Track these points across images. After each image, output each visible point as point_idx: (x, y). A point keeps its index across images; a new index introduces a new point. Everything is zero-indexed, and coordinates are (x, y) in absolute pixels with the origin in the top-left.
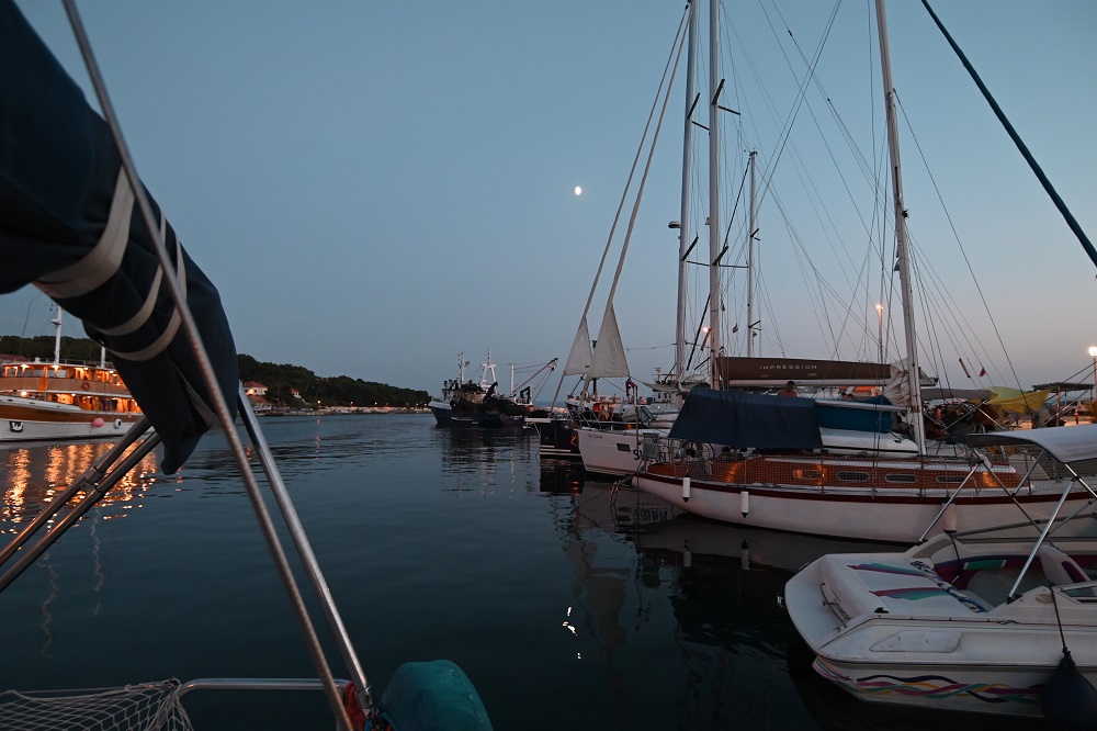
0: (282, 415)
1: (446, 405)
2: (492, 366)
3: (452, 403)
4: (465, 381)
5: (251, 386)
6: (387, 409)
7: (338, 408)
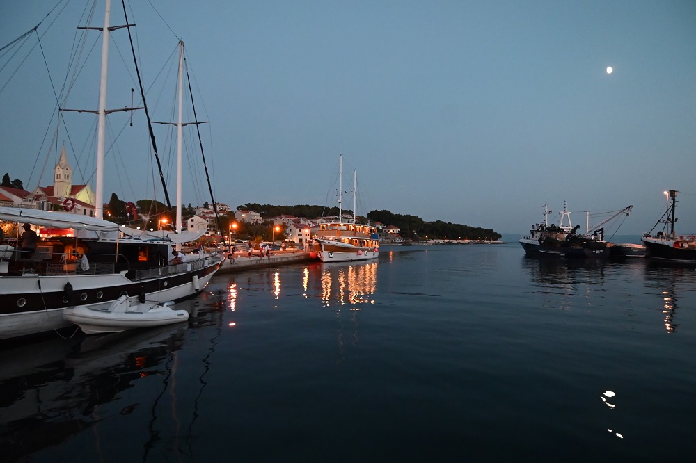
0: (411, 245)
1: (535, 241)
2: (568, 213)
3: (540, 240)
4: (548, 224)
5: (391, 228)
6: (467, 241)
7: (438, 241)
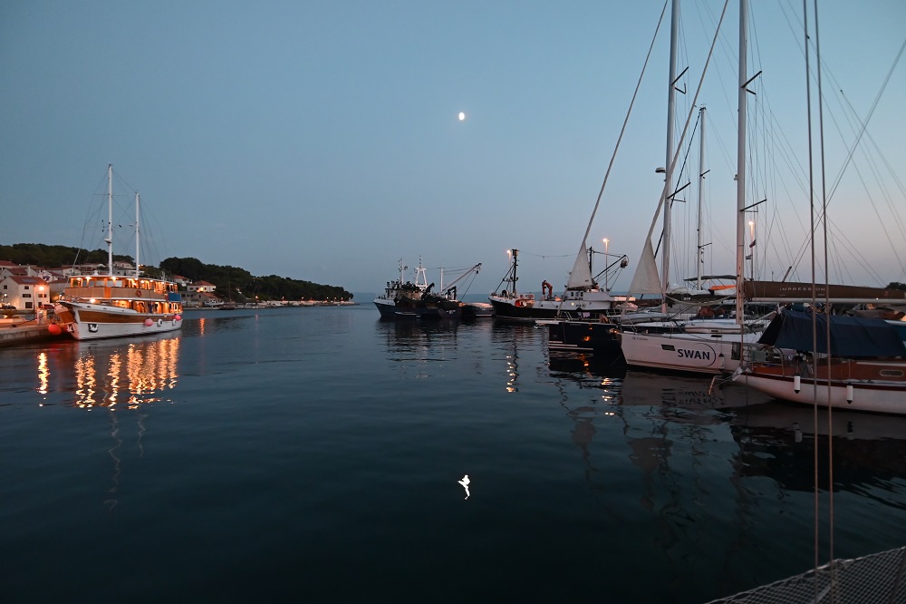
0: (233, 309)
1: (391, 302)
2: (423, 270)
3: (395, 300)
4: (404, 282)
5: (201, 285)
6: (312, 302)
7: (273, 302)
